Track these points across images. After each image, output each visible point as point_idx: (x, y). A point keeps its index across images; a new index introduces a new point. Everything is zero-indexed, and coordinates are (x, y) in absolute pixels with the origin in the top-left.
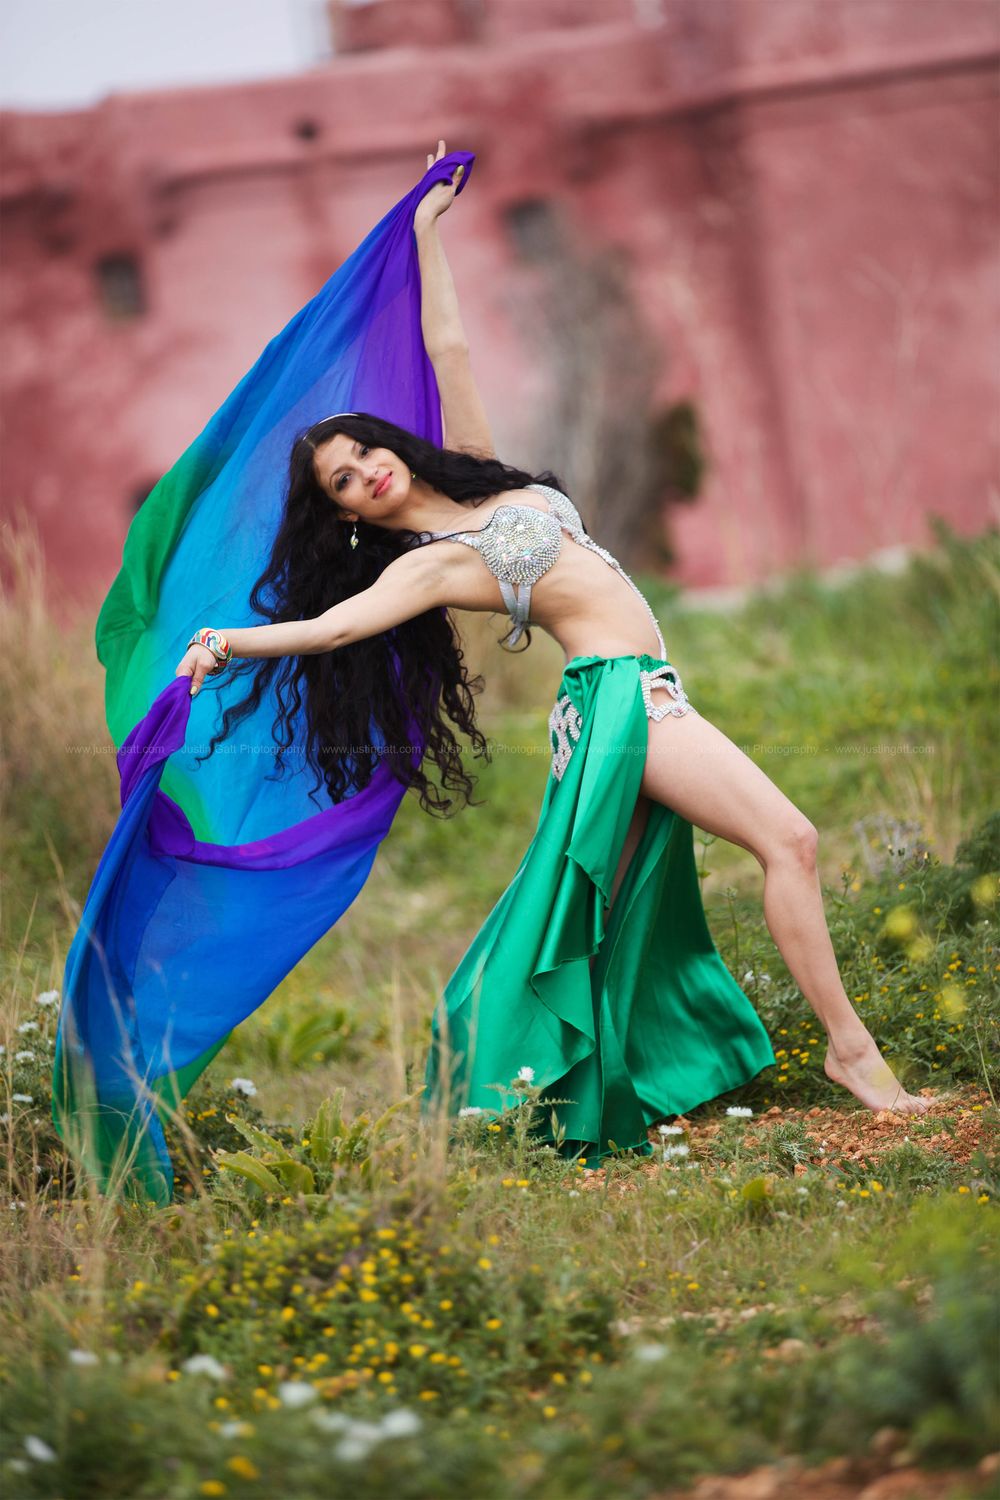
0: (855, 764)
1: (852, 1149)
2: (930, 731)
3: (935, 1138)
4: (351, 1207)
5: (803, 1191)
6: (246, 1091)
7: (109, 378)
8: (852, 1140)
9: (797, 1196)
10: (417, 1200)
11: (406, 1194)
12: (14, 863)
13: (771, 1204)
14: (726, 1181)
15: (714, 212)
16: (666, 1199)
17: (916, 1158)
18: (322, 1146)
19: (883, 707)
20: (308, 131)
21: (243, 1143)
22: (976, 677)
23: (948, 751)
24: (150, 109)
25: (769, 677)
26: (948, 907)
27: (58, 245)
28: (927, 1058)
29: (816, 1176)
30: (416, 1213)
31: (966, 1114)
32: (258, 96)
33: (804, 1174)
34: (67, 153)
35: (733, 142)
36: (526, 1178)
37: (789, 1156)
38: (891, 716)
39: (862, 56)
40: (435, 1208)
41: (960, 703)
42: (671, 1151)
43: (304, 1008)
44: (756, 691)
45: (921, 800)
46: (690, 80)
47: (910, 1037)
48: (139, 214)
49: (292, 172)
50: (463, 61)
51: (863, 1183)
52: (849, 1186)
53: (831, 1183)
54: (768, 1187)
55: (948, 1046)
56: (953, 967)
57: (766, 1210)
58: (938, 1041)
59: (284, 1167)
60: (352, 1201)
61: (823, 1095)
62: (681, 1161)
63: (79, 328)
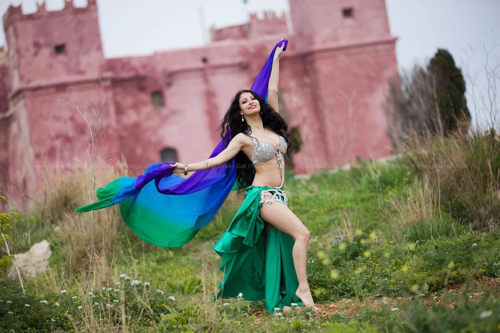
0: (333, 217)
1: (324, 314)
2: (352, 209)
3: (345, 311)
4: (193, 328)
5: (309, 324)
6: (172, 299)
7: (154, 122)
8: (324, 312)
9: (308, 325)
10: (209, 326)
11: (207, 324)
12: (120, 243)
13: (301, 327)
14: (290, 321)
15: (307, 80)
16: (275, 326)
17: (339, 316)
18: (188, 313)
19: (340, 203)
20: (205, 60)
21: (169, 312)
22: (363, 195)
23: (356, 214)
24: (165, 55)
25: (312, 195)
26: (350, 253)
27: (142, 89)
28: (344, 291)
29: (313, 320)
30: (209, 329)
31: (353, 305)
32: (193, 52)
33: (311, 320)
34: (144, 66)
35: (312, 63)
36: (240, 321)
37: (308, 316)
38: (342, 205)
39: (344, 42)
40: (213, 328)
41: (359, 202)
42: (277, 314)
43: (192, 279)
44: (308, 199)
45: (348, 226)
46: (300, 47)
47: (340, 285)
48: (162, 82)
49: (202, 70)
50: (244, 43)
51: (325, 322)
52: (321, 323)
53: (316, 322)
54: (300, 323)
55: (350, 288)
56: (352, 268)
57: (300, 329)
58: (347, 287)
59: (178, 318)
60: (193, 326)
61: (318, 300)
62: (280, 317)
63: (147, 109)
